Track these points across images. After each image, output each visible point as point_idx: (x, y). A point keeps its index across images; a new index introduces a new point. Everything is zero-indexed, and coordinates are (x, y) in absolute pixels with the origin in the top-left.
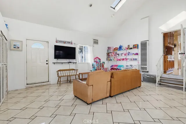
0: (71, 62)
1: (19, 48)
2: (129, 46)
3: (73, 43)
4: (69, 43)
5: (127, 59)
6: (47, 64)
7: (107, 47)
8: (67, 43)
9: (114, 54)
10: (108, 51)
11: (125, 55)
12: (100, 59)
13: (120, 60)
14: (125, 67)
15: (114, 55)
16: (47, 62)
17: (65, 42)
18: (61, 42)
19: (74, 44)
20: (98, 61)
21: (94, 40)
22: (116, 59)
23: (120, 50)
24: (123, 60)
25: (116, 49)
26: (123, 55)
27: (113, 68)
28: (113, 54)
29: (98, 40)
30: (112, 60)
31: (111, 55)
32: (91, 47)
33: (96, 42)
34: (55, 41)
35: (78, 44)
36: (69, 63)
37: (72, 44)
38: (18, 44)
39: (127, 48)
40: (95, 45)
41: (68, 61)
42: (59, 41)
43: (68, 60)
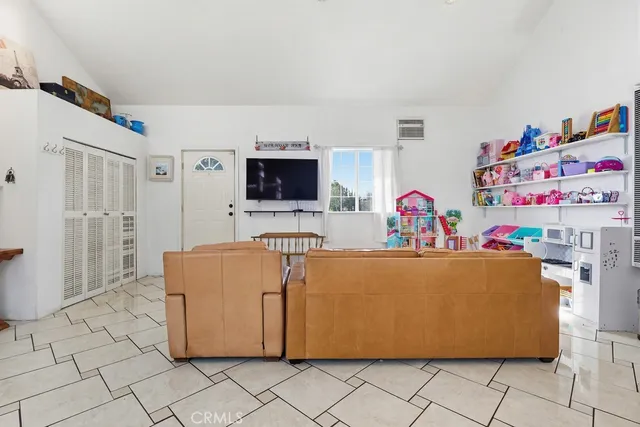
0: (301, 211)
1: (165, 174)
2: (567, 123)
3: (311, 146)
4: (297, 145)
5: (557, 197)
6: (231, 214)
7: (479, 146)
8: (290, 147)
9: (503, 172)
10: (480, 164)
11: (548, 175)
12: (429, 200)
13: (525, 202)
14: (545, 238)
15: (502, 180)
16: (231, 210)
17: (283, 147)
18: (271, 146)
19: (316, 147)
20: (420, 208)
21: (401, 122)
22: (508, 198)
23: (524, 152)
24: (541, 200)
25: (511, 149)
26: (540, 176)
27: (493, 241)
28: (498, 172)
29: (421, 122)
30: (495, 202)
31: (488, 180)
32: (389, 154)
33: (412, 130)
34: (255, 145)
35: (330, 148)
36: (294, 211)
37: (308, 148)
38: (165, 164)
39: (559, 139)
40: (410, 144)
41: (292, 205)
42: (266, 146)
43: (294, 202)
